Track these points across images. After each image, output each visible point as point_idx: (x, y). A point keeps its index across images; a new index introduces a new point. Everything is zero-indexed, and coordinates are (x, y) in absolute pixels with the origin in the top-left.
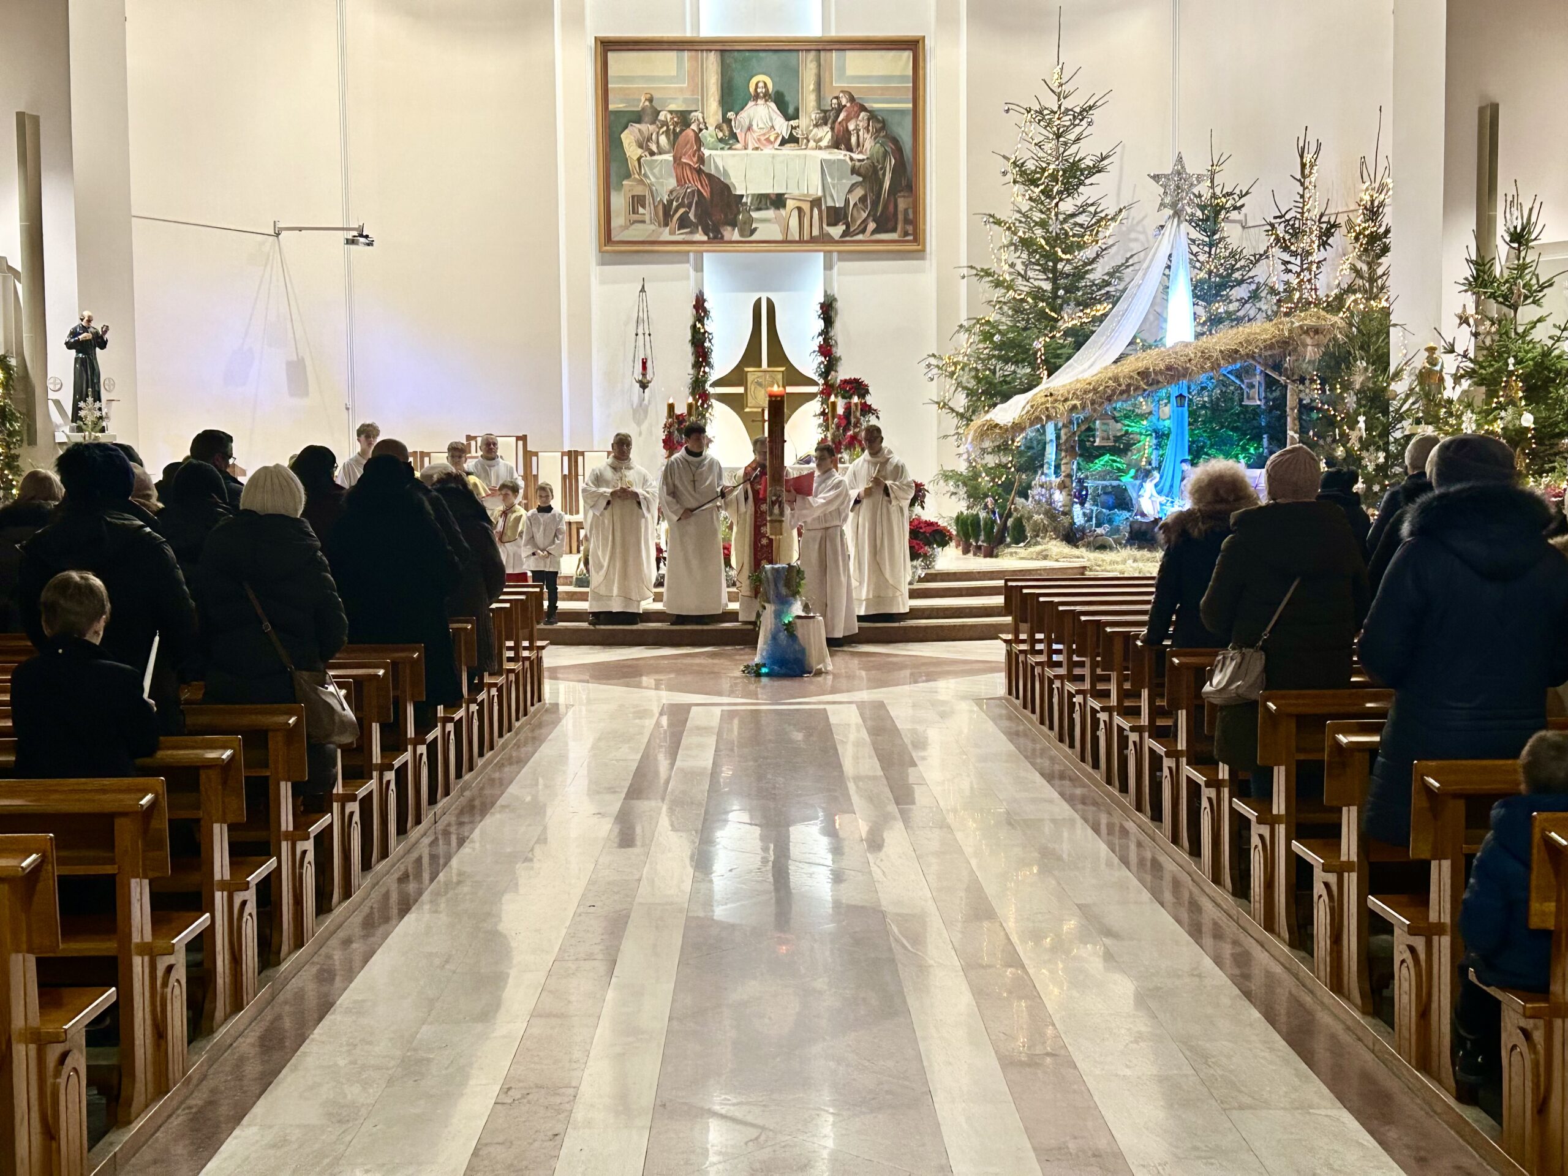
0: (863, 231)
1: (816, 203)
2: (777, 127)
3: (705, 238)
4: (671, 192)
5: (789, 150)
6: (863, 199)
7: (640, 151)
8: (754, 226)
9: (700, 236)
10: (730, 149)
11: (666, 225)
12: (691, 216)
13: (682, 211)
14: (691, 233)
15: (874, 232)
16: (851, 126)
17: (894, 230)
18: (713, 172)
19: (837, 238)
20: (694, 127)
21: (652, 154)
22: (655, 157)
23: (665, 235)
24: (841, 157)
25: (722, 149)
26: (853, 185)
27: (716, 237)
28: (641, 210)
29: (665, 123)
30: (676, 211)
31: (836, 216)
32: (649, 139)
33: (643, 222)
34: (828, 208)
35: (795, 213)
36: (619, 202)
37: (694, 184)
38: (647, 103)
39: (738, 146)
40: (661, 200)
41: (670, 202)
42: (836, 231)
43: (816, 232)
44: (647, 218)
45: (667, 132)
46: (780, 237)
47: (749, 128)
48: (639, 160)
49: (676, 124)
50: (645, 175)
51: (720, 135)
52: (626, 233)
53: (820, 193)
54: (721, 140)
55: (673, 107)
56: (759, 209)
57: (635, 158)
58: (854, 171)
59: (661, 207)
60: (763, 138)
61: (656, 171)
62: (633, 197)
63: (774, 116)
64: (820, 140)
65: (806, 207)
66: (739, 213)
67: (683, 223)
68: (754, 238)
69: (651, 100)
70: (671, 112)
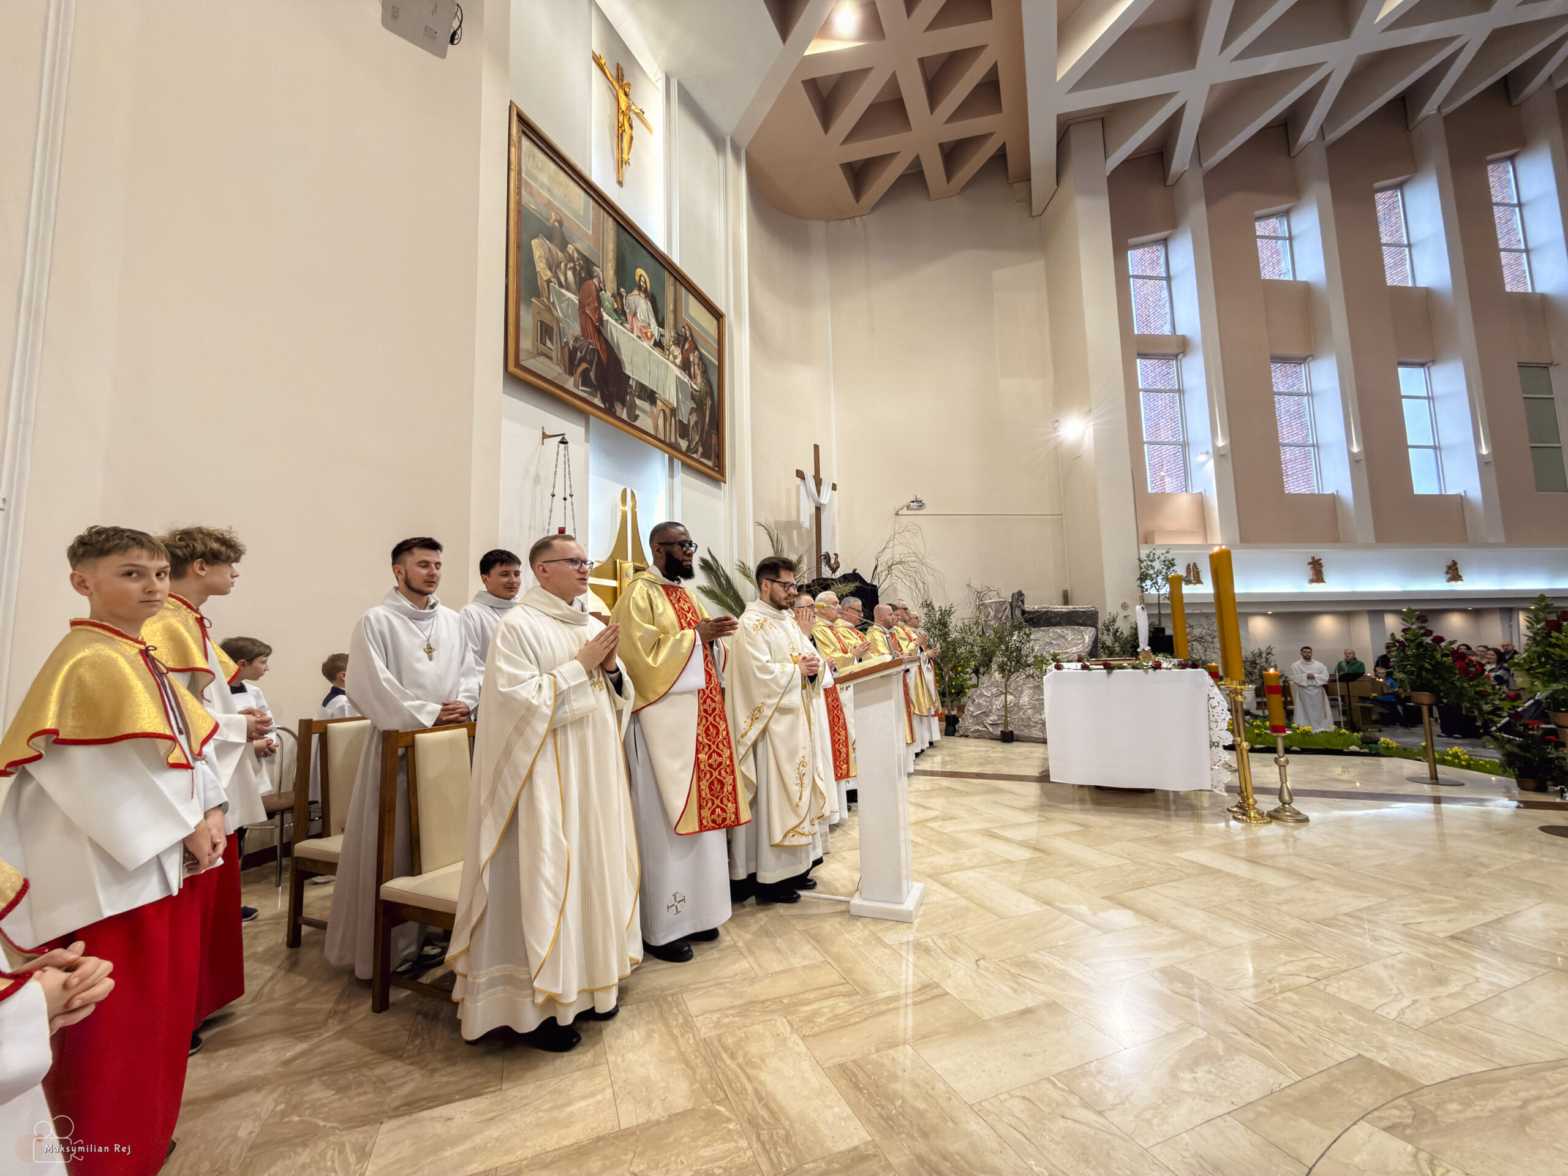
0: (696, 452)
1: (673, 411)
2: (652, 327)
3: (603, 406)
4: (576, 339)
5: (656, 352)
6: (696, 423)
7: (549, 273)
8: (637, 412)
9: (597, 401)
10: (621, 324)
11: (571, 374)
12: (592, 375)
13: (584, 366)
14: (590, 394)
15: (703, 455)
16: (691, 359)
17: (709, 458)
18: (609, 339)
19: (684, 450)
20: (595, 281)
21: (561, 285)
22: (563, 291)
23: (570, 383)
24: (686, 380)
25: (616, 320)
26: (692, 408)
27: (610, 411)
28: (548, 343)
29: (571, 259)
30: (579, 364)
31: (683, 430)
32: (558, 266)
33: (550, 358)
34: (679, 420)
35: (661, 414)
36: (528, 320)
37: (594, 344)
38: (556, 224)
39: (627, 325)
40: (567, 343)
41: (575, 349)
42: (684, 444)
43: (673, 440)
44: (554, 355)
45: (574, 269)
46: (652, 432)
47: (635, 315)
48: (549, 282)
49: (582, 268)
50: (553, 303)
51: (616, 306)
52: (533, 361)
53: (675, 405)
54: (615, 310)
55: (579, 246)
56: (640, 397)
57: (545, 278)
58: (693, 398)
59: (566, 350)
60: (644, 331)
61: (564, 305)
62: (542, 322)
63: (651, 316)
64: (675, 357)
65: (668, 412)
66: (626, 393)
67: (586, 381)
68: (636, 424)
69: (561, 224)
70: (578, 252)
